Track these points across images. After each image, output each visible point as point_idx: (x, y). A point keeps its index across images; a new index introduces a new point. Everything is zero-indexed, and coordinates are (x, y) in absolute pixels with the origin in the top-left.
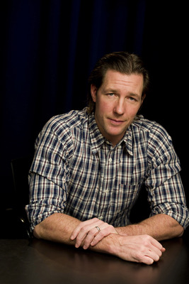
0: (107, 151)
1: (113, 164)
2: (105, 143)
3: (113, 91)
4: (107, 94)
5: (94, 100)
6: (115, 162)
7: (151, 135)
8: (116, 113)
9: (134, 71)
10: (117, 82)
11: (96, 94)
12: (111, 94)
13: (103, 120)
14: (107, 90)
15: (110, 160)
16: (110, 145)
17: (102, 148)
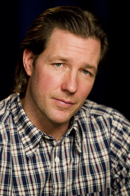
0: (50, 148)
1: (62, 166)
2: (43, 138)
3: (63, 60)
4: (53, 64)
5: (29, 73)
6: (64, 163)
7: (115, 123)
8: (65, 90)
9: (91, 35)
10: (69, 48)
11: (34, 64)
12: (58, 64)
13: (45, 101)
14: (54, 59)
15: (57, 159)
16: (51, 141)
17: (41, 147)
